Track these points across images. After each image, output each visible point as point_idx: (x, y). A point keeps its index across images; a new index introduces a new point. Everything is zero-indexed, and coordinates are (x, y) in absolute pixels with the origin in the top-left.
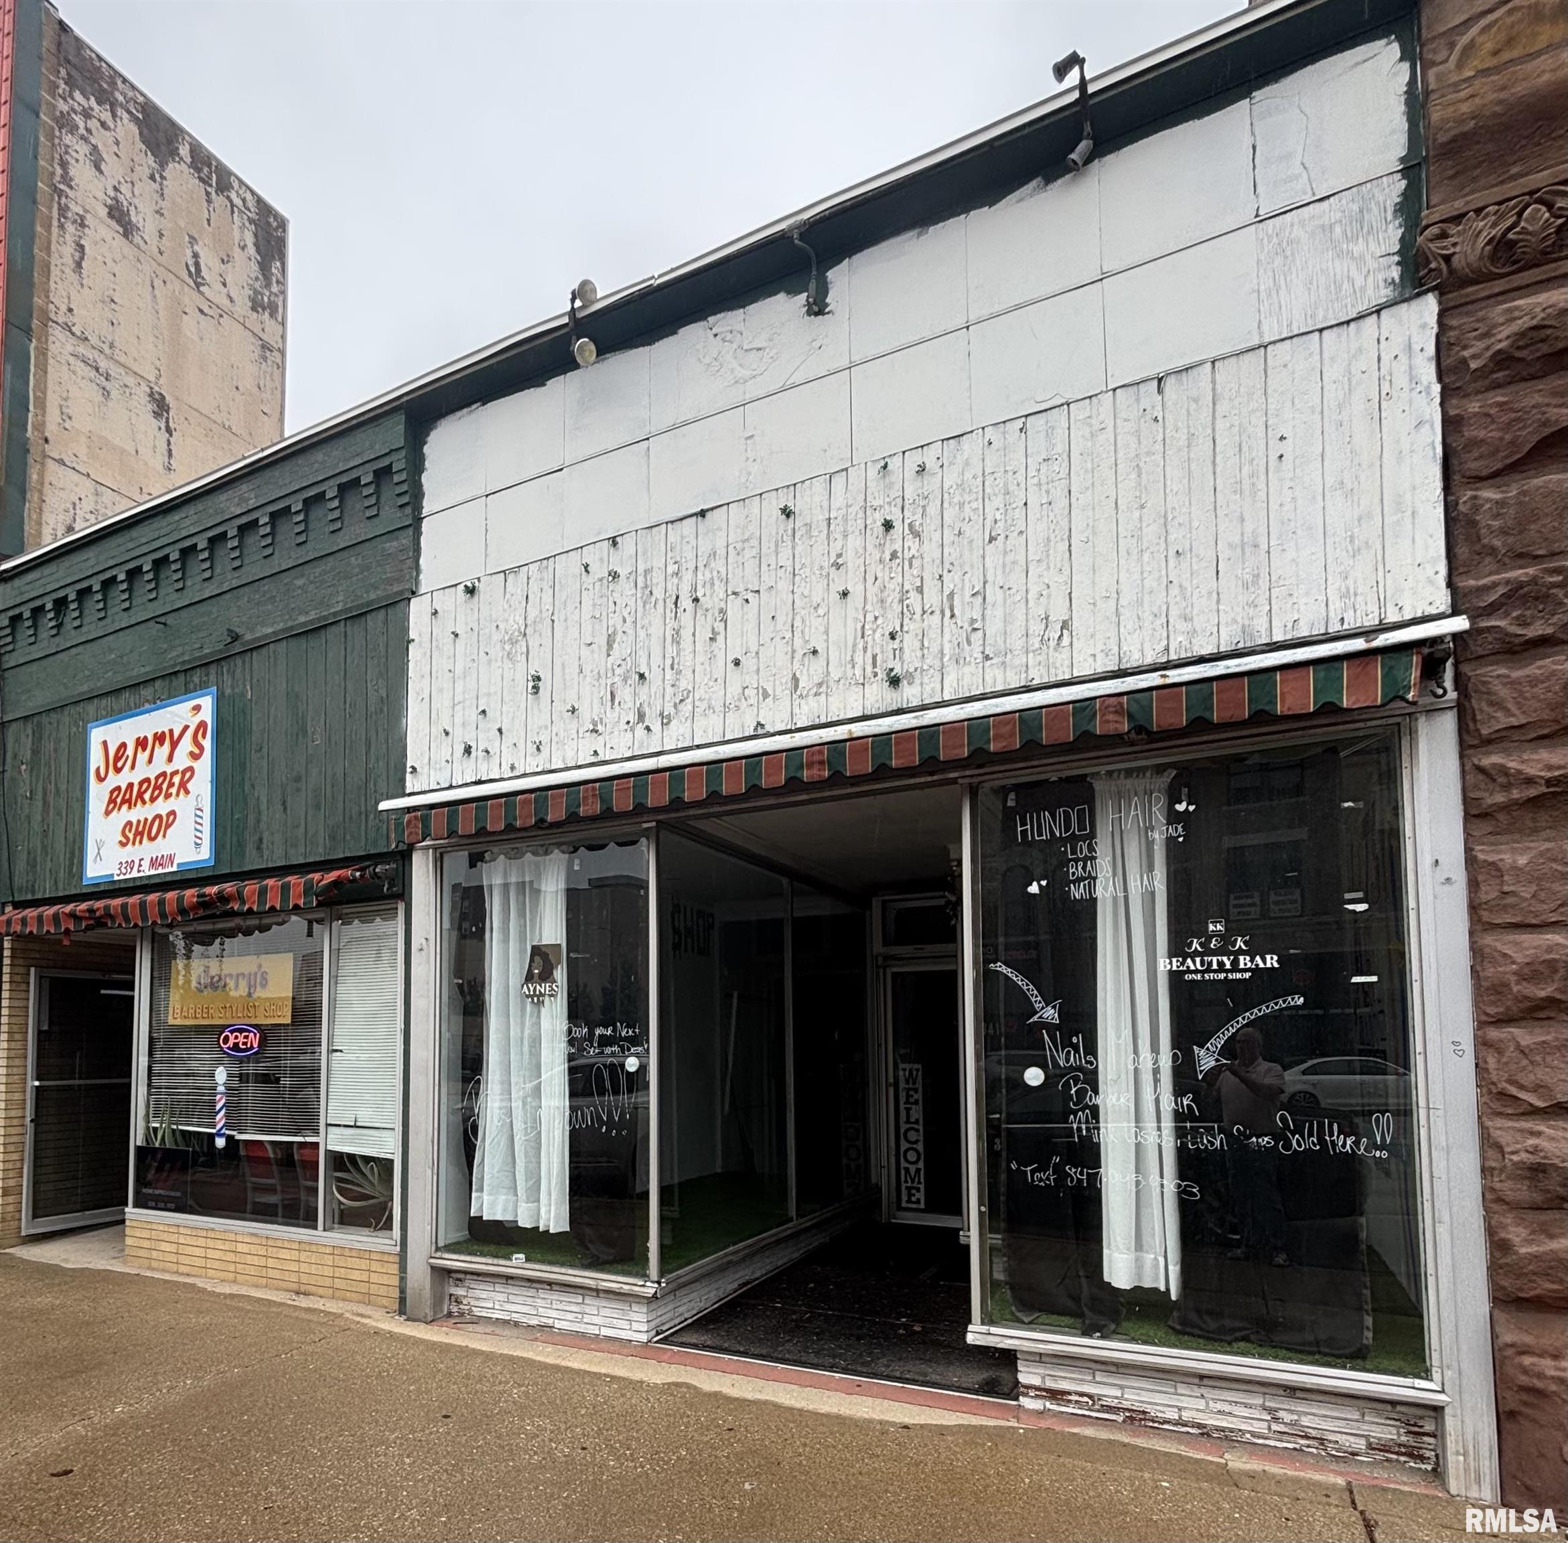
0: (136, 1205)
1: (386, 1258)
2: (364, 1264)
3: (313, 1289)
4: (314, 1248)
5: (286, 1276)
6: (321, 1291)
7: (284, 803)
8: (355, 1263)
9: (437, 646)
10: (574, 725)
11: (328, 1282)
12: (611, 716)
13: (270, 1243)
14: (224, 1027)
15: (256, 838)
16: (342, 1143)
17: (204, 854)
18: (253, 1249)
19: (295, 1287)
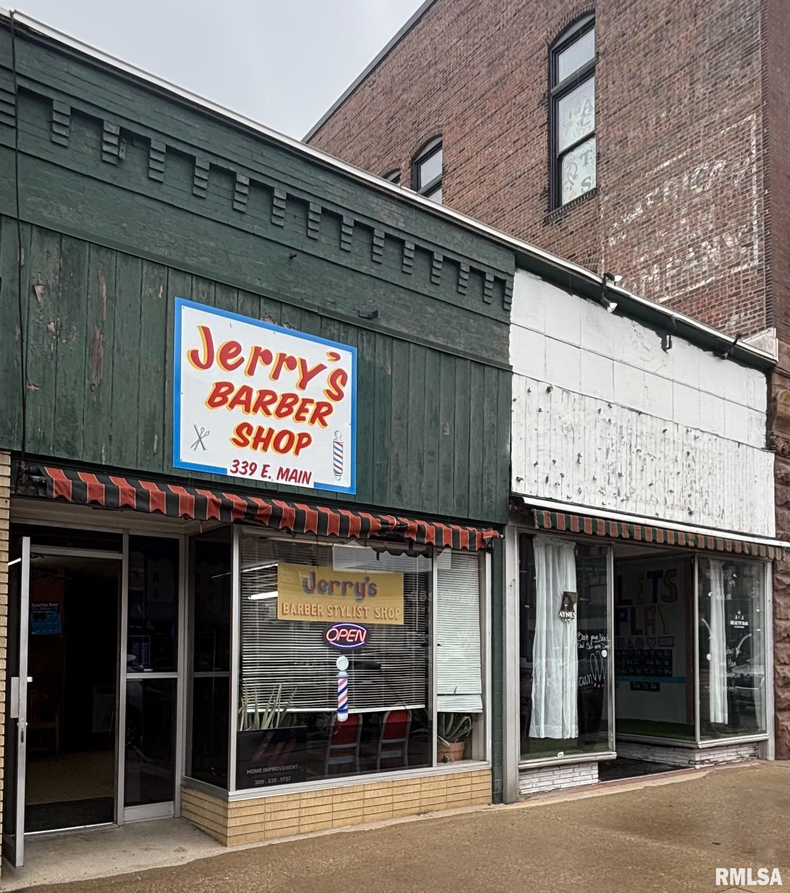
0: (239, 787)
1: (482, 773)
2: (468, 781)
3: (431, 808)
4: (432, 779)
5: (410, 805)
6: (437, 807)
7: (421, 466)
8: (462, 782)
9: (529, 411)
10: (593, 486)
11: (443, 799)
12: (608, 488)
13: (395, 785)
14: (332, 624)
15: (396, 484)
16: (446, 706)
17: (344, 482)
18: (380, 793)
19: (417, 810)
